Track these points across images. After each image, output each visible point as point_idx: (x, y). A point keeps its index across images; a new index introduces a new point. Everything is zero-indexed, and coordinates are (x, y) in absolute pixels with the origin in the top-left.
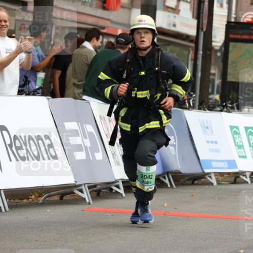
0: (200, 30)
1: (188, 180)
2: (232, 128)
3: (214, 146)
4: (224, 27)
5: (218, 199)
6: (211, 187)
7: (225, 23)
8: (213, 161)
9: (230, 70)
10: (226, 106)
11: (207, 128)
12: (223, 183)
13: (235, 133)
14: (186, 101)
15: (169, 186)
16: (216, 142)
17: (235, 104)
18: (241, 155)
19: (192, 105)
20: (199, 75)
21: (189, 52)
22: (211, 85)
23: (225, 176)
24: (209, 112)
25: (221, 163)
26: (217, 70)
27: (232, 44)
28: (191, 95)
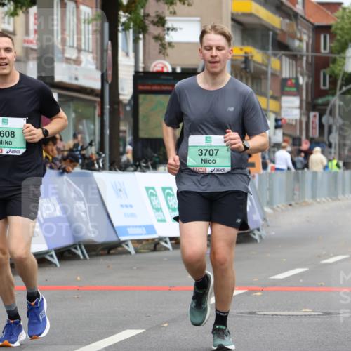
0: (105, 82)
1: (103, 249)
2: (147, 189)
3: (129, 211)
4: (131, 78)
5: (138, 268)
6: (129, 256)
7: (133, 73)
8: (129, 227)
9: (141, 125)
10: (139, 165)
11: (120, 190)
12: (142, 251)
13: (152, 194)
14: (95, 162)
15: (82, 257)
16: (131, 206)
17: (149, 163)
18: (160, 218)
19: (101, 165)
20: (107, 132)
21: (95, 107)
22: (121, 143)
23: (144, 243)
24: (122, 172)
25: (138, 229)
26: (128, 126)
27: (141, 97)
28: (100, 155)
